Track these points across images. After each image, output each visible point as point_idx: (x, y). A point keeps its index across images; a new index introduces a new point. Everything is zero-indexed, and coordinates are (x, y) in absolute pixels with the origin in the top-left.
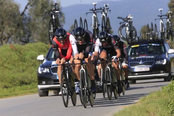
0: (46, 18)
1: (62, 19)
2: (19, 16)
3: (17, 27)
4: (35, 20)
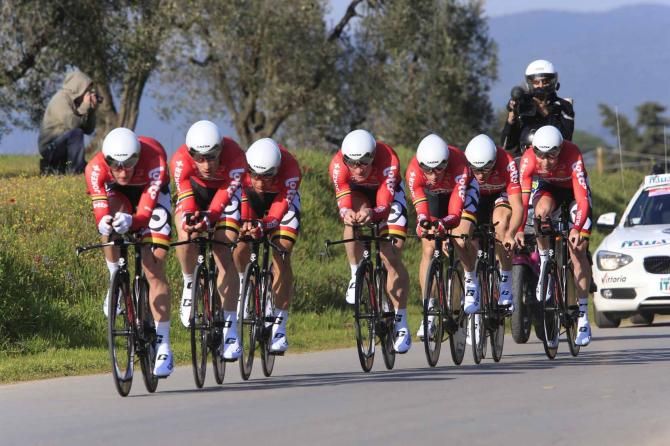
3: (312, 83)
4: (383, 58)
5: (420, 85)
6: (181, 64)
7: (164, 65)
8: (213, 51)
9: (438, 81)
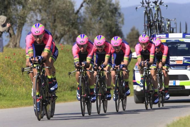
0: (103, 18)
1: (121, 20)
2: (74, 15)
3: (71, 26)
4: (91, 19)
5: (102, 26)
7: (29, 21)
8: (43, 17)
9: (107, 25)
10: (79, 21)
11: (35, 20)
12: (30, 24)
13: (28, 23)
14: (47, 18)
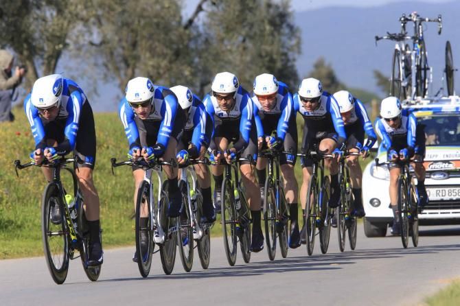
0: (251, 38)
1: (294, 42)
2: (181, 30)
4: (222, 40)
5: (248, 58)
6: (83, 45)
7: (72, 47)
8: (105, 36)
9: (260, 56)
10: (192, 45)
11: (86, 43)
12: (74, 52)
13: (70, 51)
14: (117, 38)
